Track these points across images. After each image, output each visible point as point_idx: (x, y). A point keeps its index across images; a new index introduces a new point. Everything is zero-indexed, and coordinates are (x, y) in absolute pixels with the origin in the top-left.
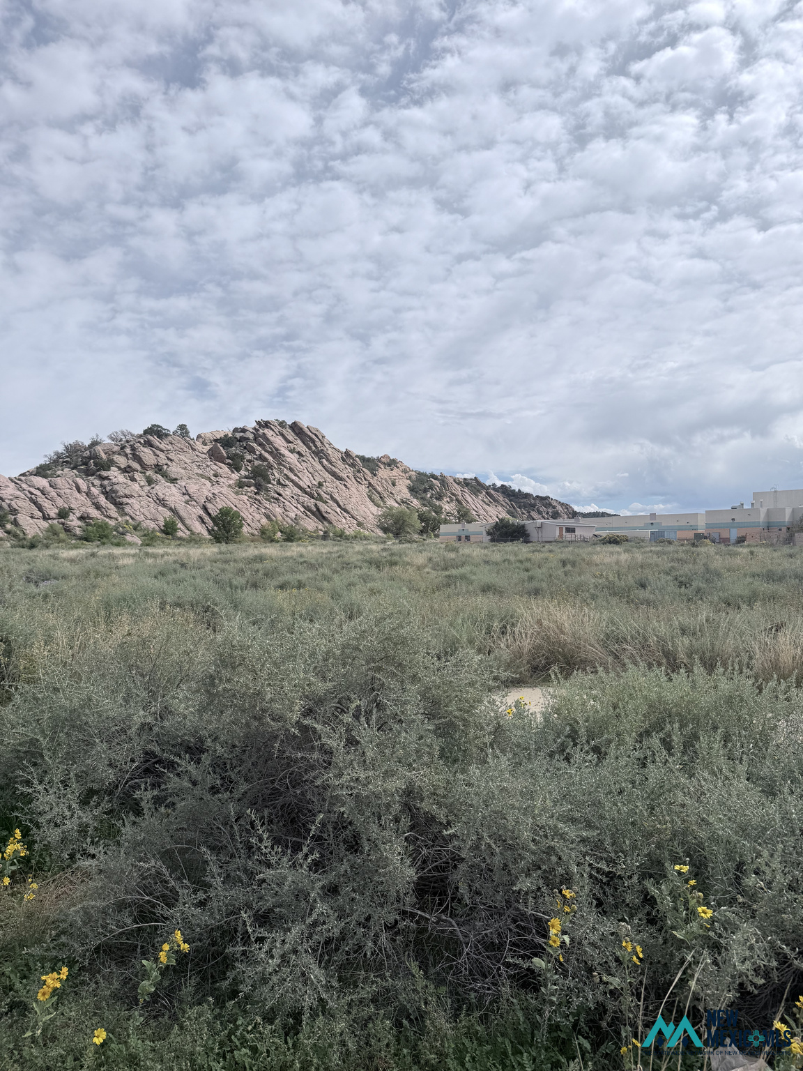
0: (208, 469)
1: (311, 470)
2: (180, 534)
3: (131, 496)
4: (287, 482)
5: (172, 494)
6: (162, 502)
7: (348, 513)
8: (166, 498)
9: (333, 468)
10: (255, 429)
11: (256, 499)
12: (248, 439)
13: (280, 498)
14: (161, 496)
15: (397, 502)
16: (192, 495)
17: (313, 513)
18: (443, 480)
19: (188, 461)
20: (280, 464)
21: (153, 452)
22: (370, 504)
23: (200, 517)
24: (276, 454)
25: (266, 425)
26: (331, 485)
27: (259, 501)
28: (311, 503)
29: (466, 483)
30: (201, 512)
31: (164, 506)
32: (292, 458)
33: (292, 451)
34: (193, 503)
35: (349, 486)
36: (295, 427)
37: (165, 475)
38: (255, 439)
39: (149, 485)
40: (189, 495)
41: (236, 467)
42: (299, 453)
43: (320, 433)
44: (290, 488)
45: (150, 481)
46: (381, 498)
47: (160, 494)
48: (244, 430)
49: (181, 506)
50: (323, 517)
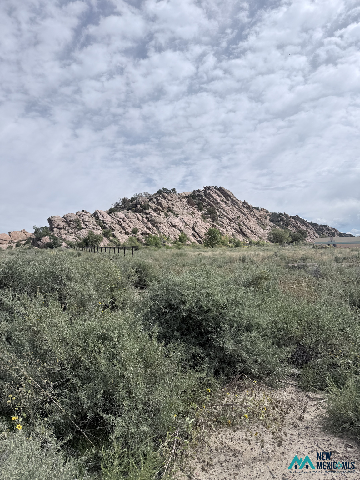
0: (189, 210)
1: (232, 211)
2: (187, 243)
3: (161, 223)
4: (223, 217)
5: (177, 221)
6: (174, 226)
7: (253, 232)
8: (176, 224)
9: (241, 209)
10: (204, 190)
11: (214, 225)
12: (202, 195)
13: (223, 224)
14: (174, 223)
15: (270, 227)
16: (187, 222)
17: (239, 232)
18: (286, 216)
19: (180, 206)
20: (218, 207)
21: (166, 201)
22: (260, 228)
23: (193, 234)
24: (216, 202)
25: (209, 188)
26: (242, 219)
27: (215, 226)
28: (237, 227)
29: (293, 217)
30: (192, 231)
31: (176, 228)
32: (223, 204)
33: (222, 201)
34: (188, 226)
35: (249, 218)
36: (221, 190)
37: (172, 212)
38: (205, 195)
39: (167, 217)
40: (185, 223)
41: (200, 209)
42: (225, 202)
43: (231, 193)
44: (225, 219)
45: (167, 216)
46: (263, 225)
47: (172, 222)
48: (199, 191)
49: (183, 228)
50: (244, 234)
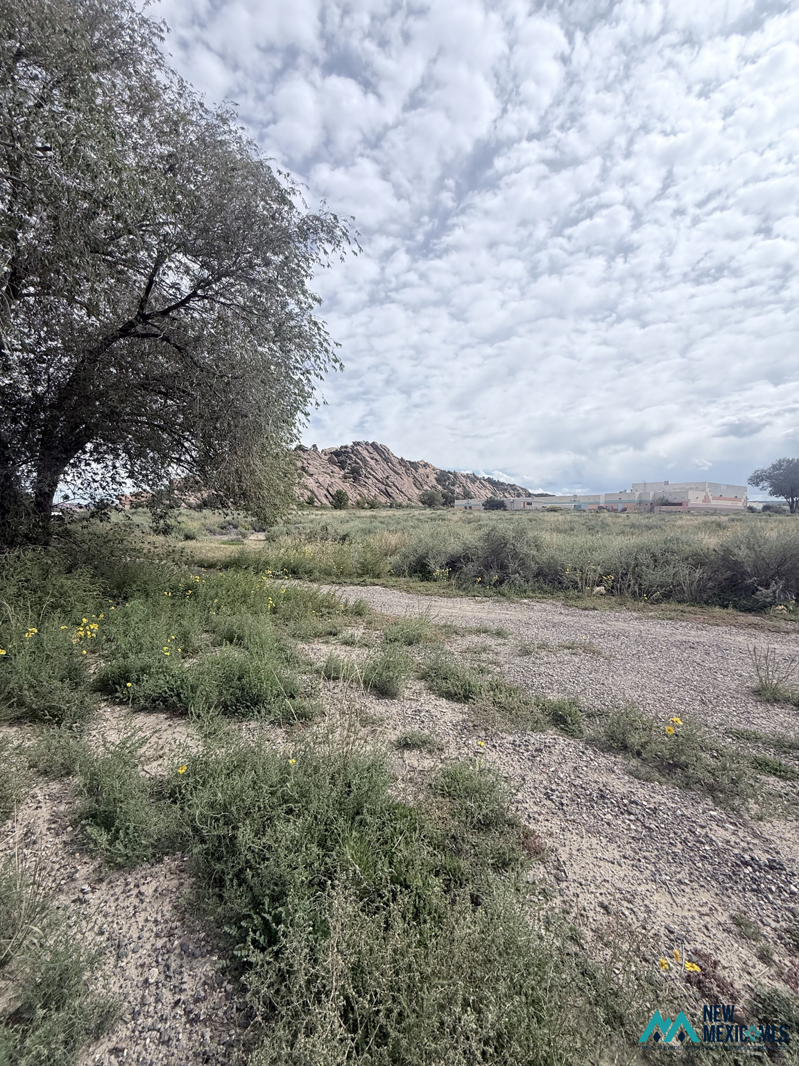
0: (328, 469)
1: (383, 469)
2: (316, 504)
4: (370, 476)
6: (305, 487)
7: (403, 493)
8: (308, 485)
9: (394, 468)
10: (352, 446)
11: (353, 485)
12: (348, 452)
13: (367, 485)
14: (305, 484)
15: (429, 487)
16: (321, 483)
17: (384, 493)
18: (455, 475)
19: (318, 465)
20: (366, 466)
22: (415, 488)
23: (326, 495)
24: (364, 460)
25: (358, 444)
26: (393, 478)
28: (384, 487)
29: (467, 477)
30: (326, 492)
31: (307, 489)
32: (372, 462)
33: (372, 459)
34: (322, 487)
35: (403, 478)
36: (374, 445)
37: (307, 472)
38: (352, 452)
40: (319, 483)
41: (343, 468)
42: (376, 460)
43: (386, 448)
44: (370, 479)
45: (300, 476)
48: (346, 447)
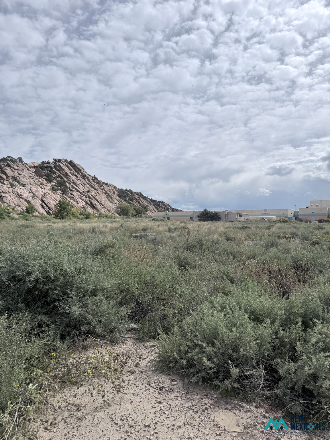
0: (37, 181)
1: (83, 184)
2: (35, 214)
3: (6, 193)
4: (74, 190)
5: (24, 192)
6: (20, 196)
7: (103, 205)
8: (22, 194)
9: (91, 184)
10: (53, 162)
11: (64, 197)
12: (51, 167)
13: (74, 197)
14: (20, 193)
15: (118, 201)
16: (35, 193)
17: (89, 205)
18: (131, 192)
19: (27, 176)
20: (69, 180)
21: (12, 170)
22: (109, 202)
23: (42, 205)
24: (66, 175)
25: (59, 161)
26: (93, 192)
27: (66, 198)
28: (88, 200)
29: (137, 194)
30: (41, 203)
31: (23, 199)
32: (74, 178)
33: (73, 174)
34: (36, 197)
35: (99, 193)
36: (71, 163)
37: (19, 182)
38: (55, 167)
39: (12, 187)
40: (33, 193)
41: (50, 181)
42: (76, 175)
43: (82, 167)
44: (75, 192)
45: (12, 185)
46: (112, 199)
47: (19, 192)
48: (48, 163)
49: (31, 199)
50: (93, 207)
